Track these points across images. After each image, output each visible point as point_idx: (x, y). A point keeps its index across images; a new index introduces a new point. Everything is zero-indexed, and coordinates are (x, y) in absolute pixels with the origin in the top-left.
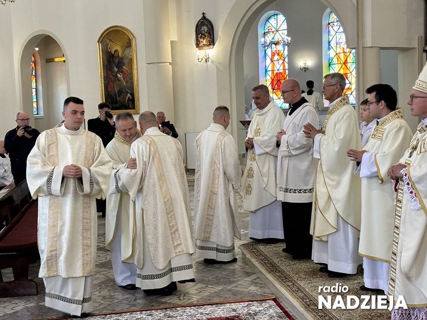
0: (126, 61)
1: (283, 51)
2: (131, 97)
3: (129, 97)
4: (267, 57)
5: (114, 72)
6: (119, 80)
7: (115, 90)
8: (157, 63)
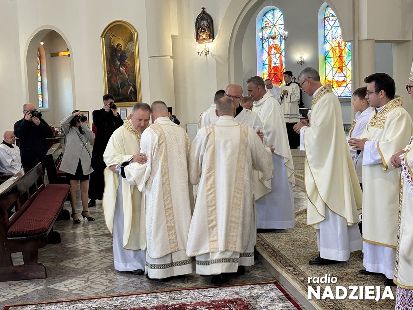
0: (128, 55)
1: (280, 45)
4: (265, 51)
5: (117, 66)
7: (118, 84)
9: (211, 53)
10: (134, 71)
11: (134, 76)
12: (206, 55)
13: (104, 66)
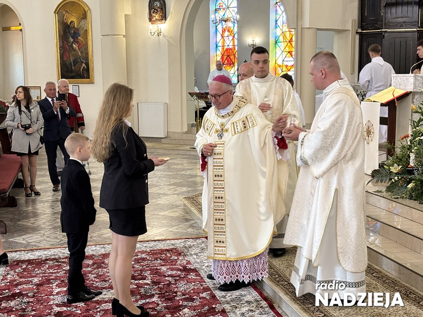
0: (81, 32)
1: (232, 28)
2: (86, 67)
3: (84, 67)
4: (218, 33)
5: (70, 42)
6: (75, 50)
7: (70, 59)
8: (111, 35)
9: (163, 34)
10: (86, 49)
11: (87, 54)
12: (158, 35)
13: (57, 42)
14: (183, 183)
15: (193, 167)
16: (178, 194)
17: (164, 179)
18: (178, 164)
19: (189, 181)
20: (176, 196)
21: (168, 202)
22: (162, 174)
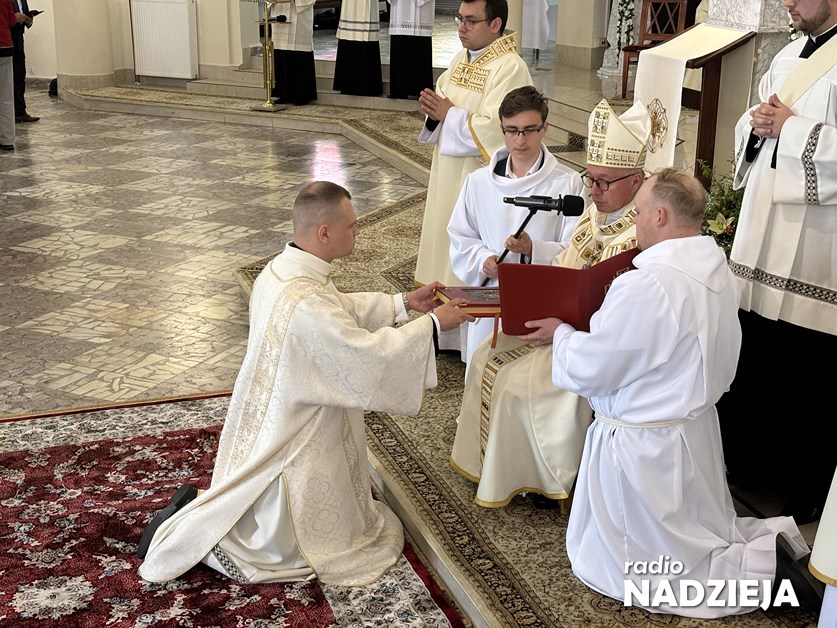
14: (237, 212)
15: (258, 163)
16: (226, 248)
17: (195, 201)
18: (224, 154)
19: (250, 206)
20: (221, 254)
21: (203, 272)
22: (190, 186)
